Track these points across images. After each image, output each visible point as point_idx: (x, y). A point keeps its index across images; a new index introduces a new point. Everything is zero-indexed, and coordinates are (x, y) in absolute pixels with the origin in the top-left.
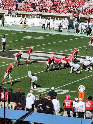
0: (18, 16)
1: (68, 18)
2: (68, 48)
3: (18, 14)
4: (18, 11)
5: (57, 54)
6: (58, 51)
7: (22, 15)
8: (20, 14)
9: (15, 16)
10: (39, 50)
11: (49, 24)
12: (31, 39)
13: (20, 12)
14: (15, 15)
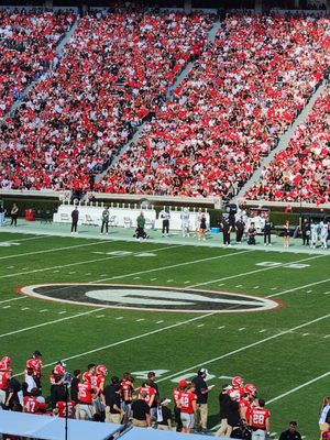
0: (94, 205)
1: (211, 206)
2: (212, 276)
3: (93, 200)
4: (94, 193)
5: (185, 292)
6: (188, 285)
7: (105, 200)
8: (100, 200)
9: (89, 205)
10: (145, 282)
11: (166, 223)
12: (127, 257)
13: (99, 195)
14: (87, 201)
